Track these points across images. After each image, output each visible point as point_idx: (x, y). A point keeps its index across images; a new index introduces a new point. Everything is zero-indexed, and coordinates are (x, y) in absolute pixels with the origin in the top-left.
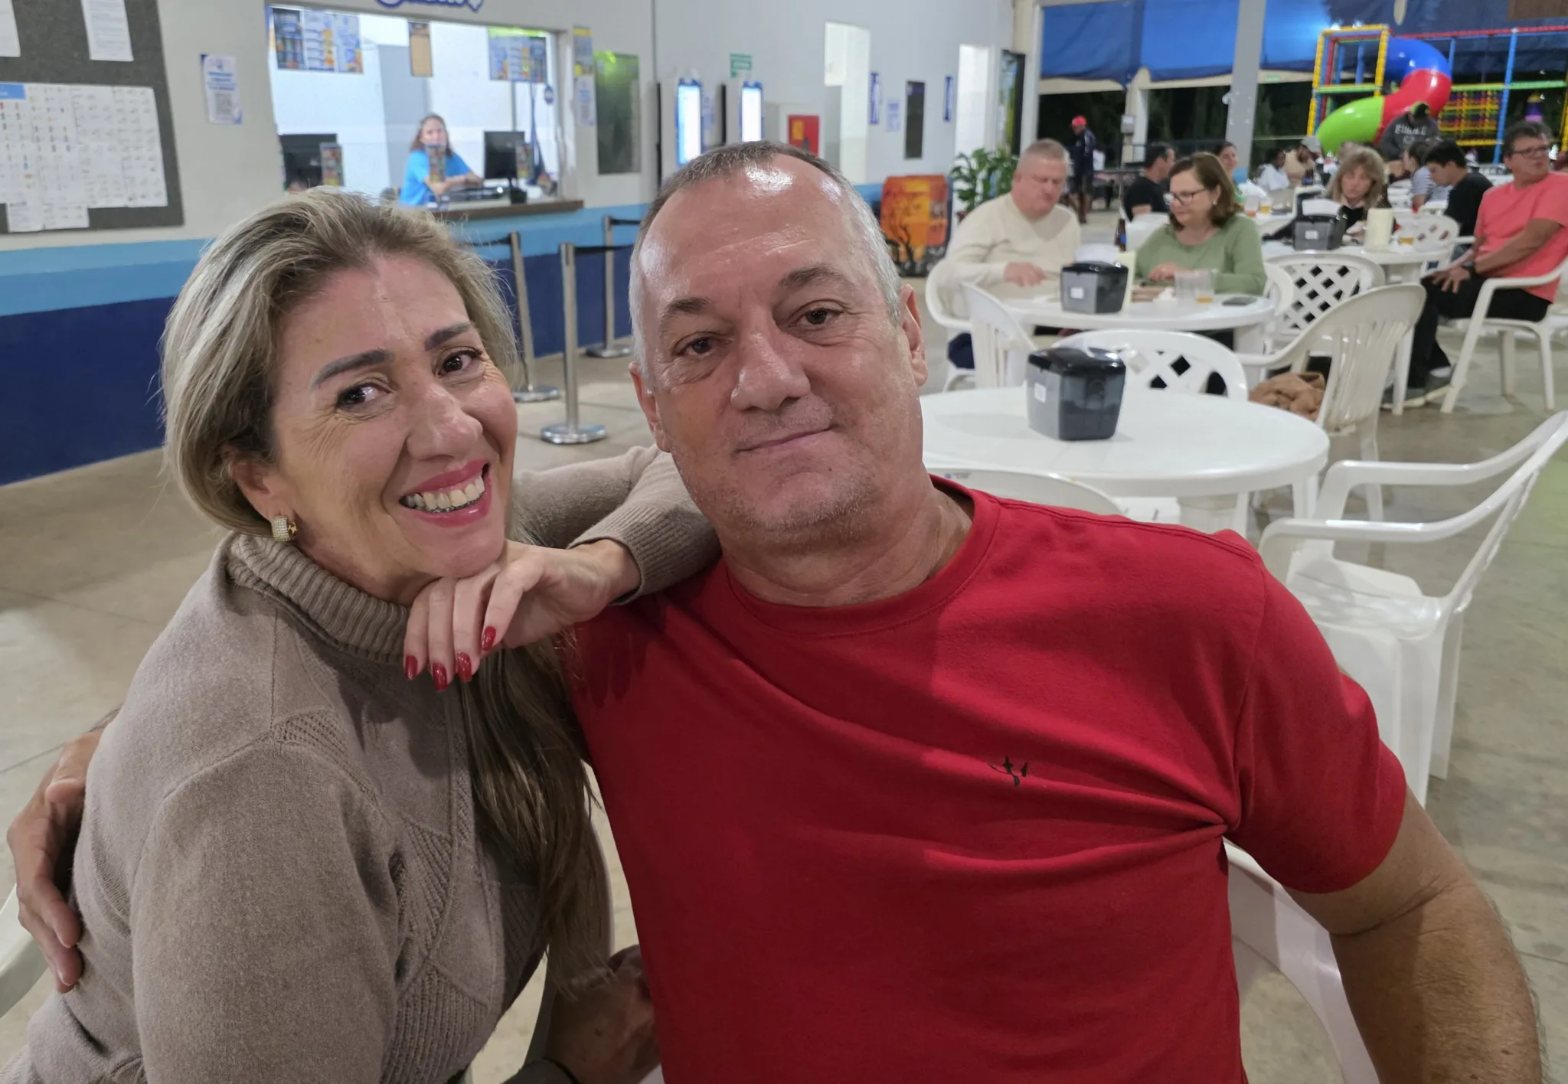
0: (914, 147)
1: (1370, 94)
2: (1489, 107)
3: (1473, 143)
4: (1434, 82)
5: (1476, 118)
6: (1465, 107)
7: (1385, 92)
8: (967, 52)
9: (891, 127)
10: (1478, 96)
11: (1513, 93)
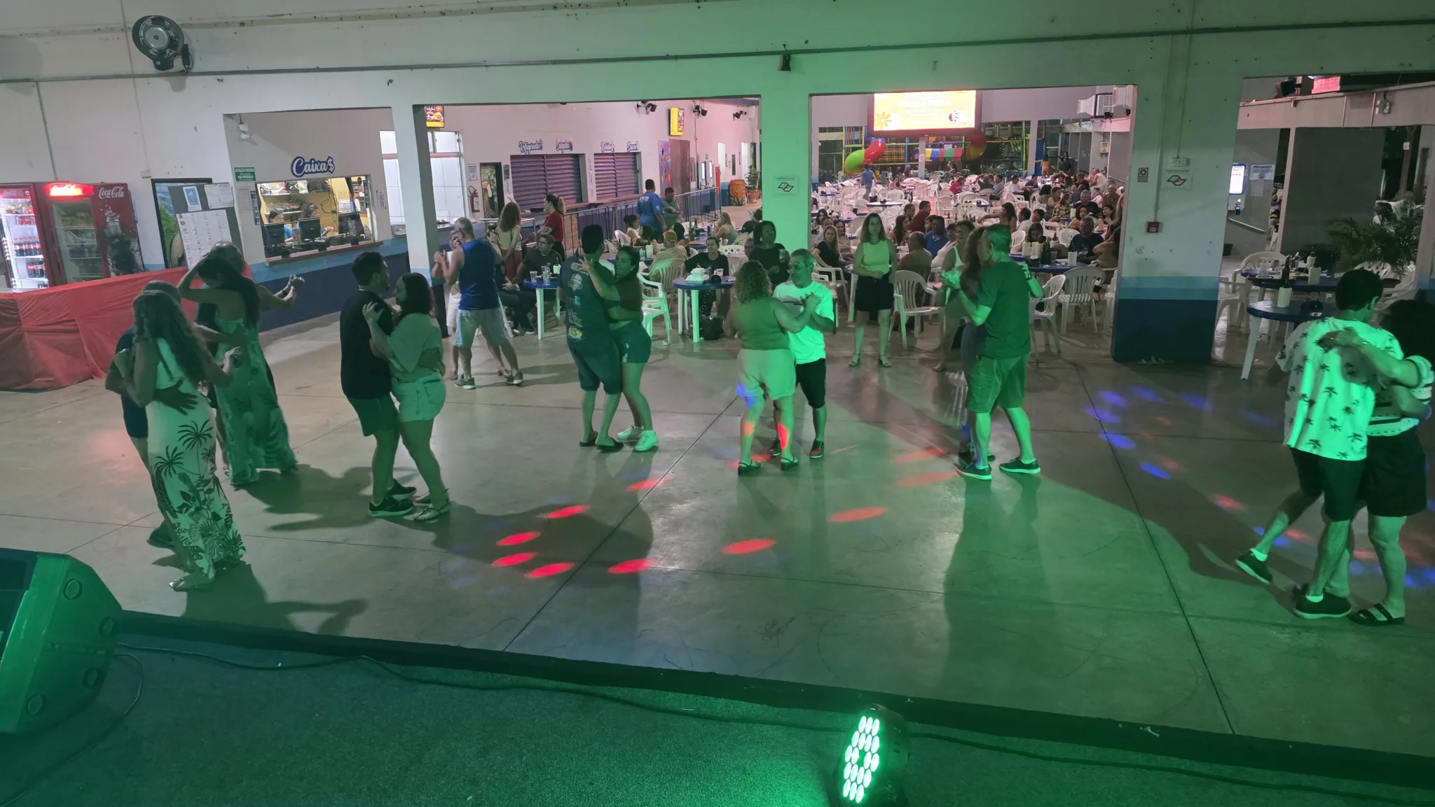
0: (734, 173)
1: (860, 148)
2: (902, 151)
3: (898, 164)
4: (880, 144)
5: (898, 155)
6: (894, 151)
7: (865, 148)
8: (743, 144)
9: (730, 167)
10: (898, 147)
11: (908, 146)
